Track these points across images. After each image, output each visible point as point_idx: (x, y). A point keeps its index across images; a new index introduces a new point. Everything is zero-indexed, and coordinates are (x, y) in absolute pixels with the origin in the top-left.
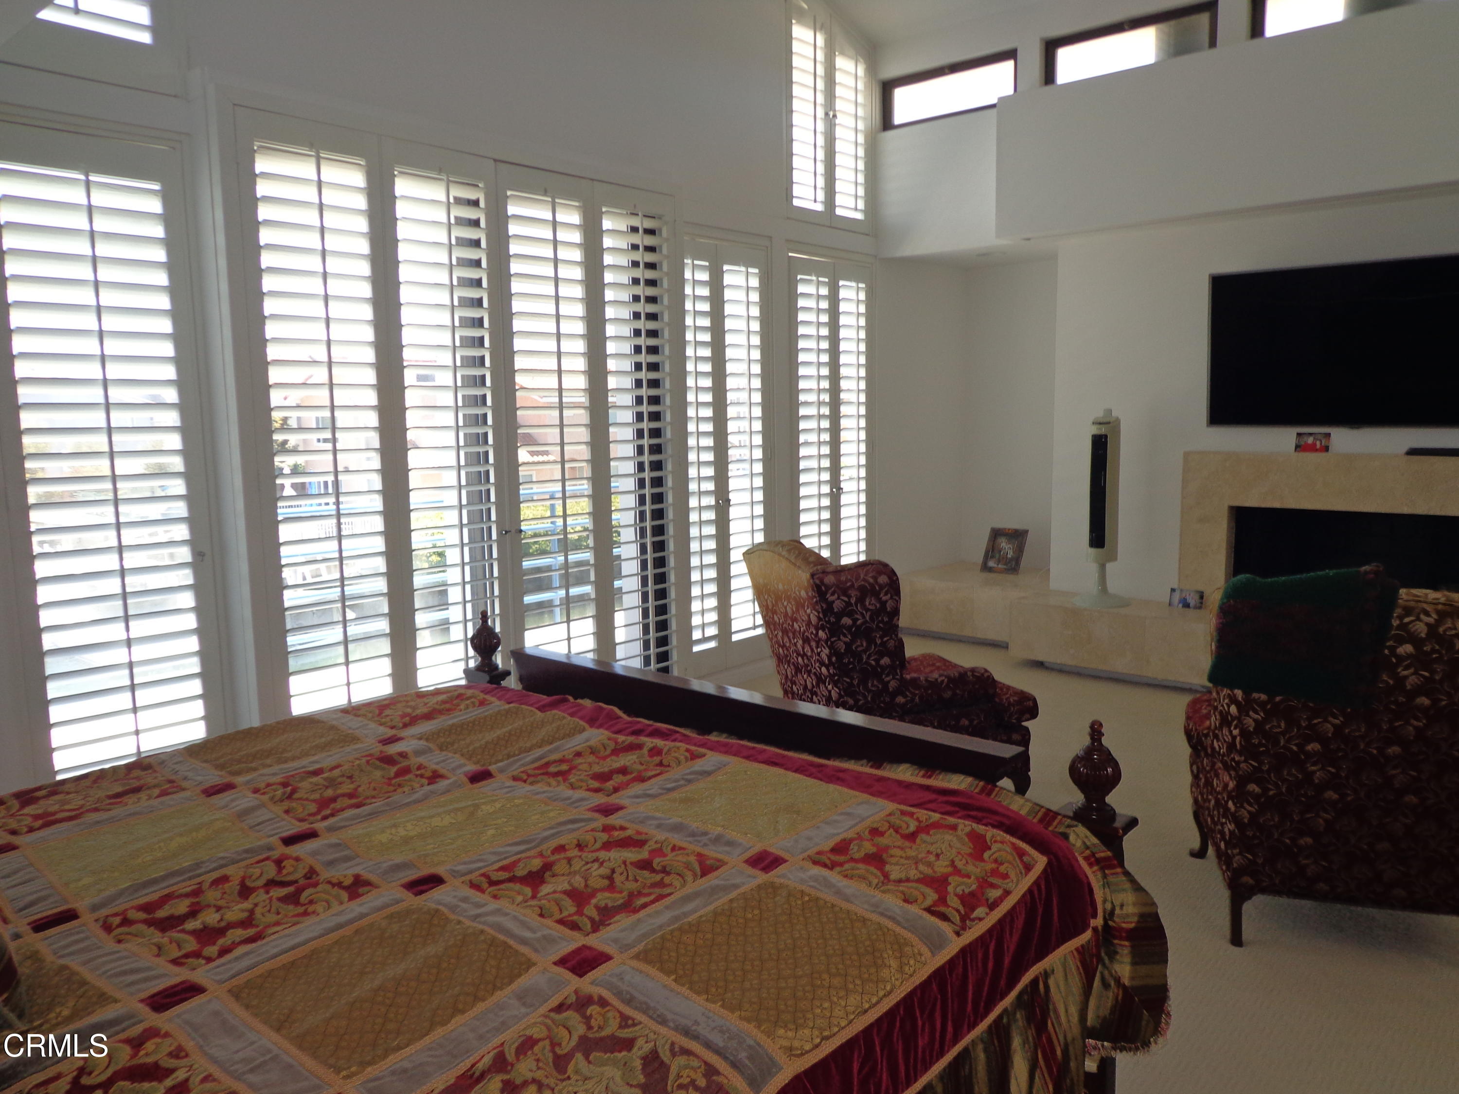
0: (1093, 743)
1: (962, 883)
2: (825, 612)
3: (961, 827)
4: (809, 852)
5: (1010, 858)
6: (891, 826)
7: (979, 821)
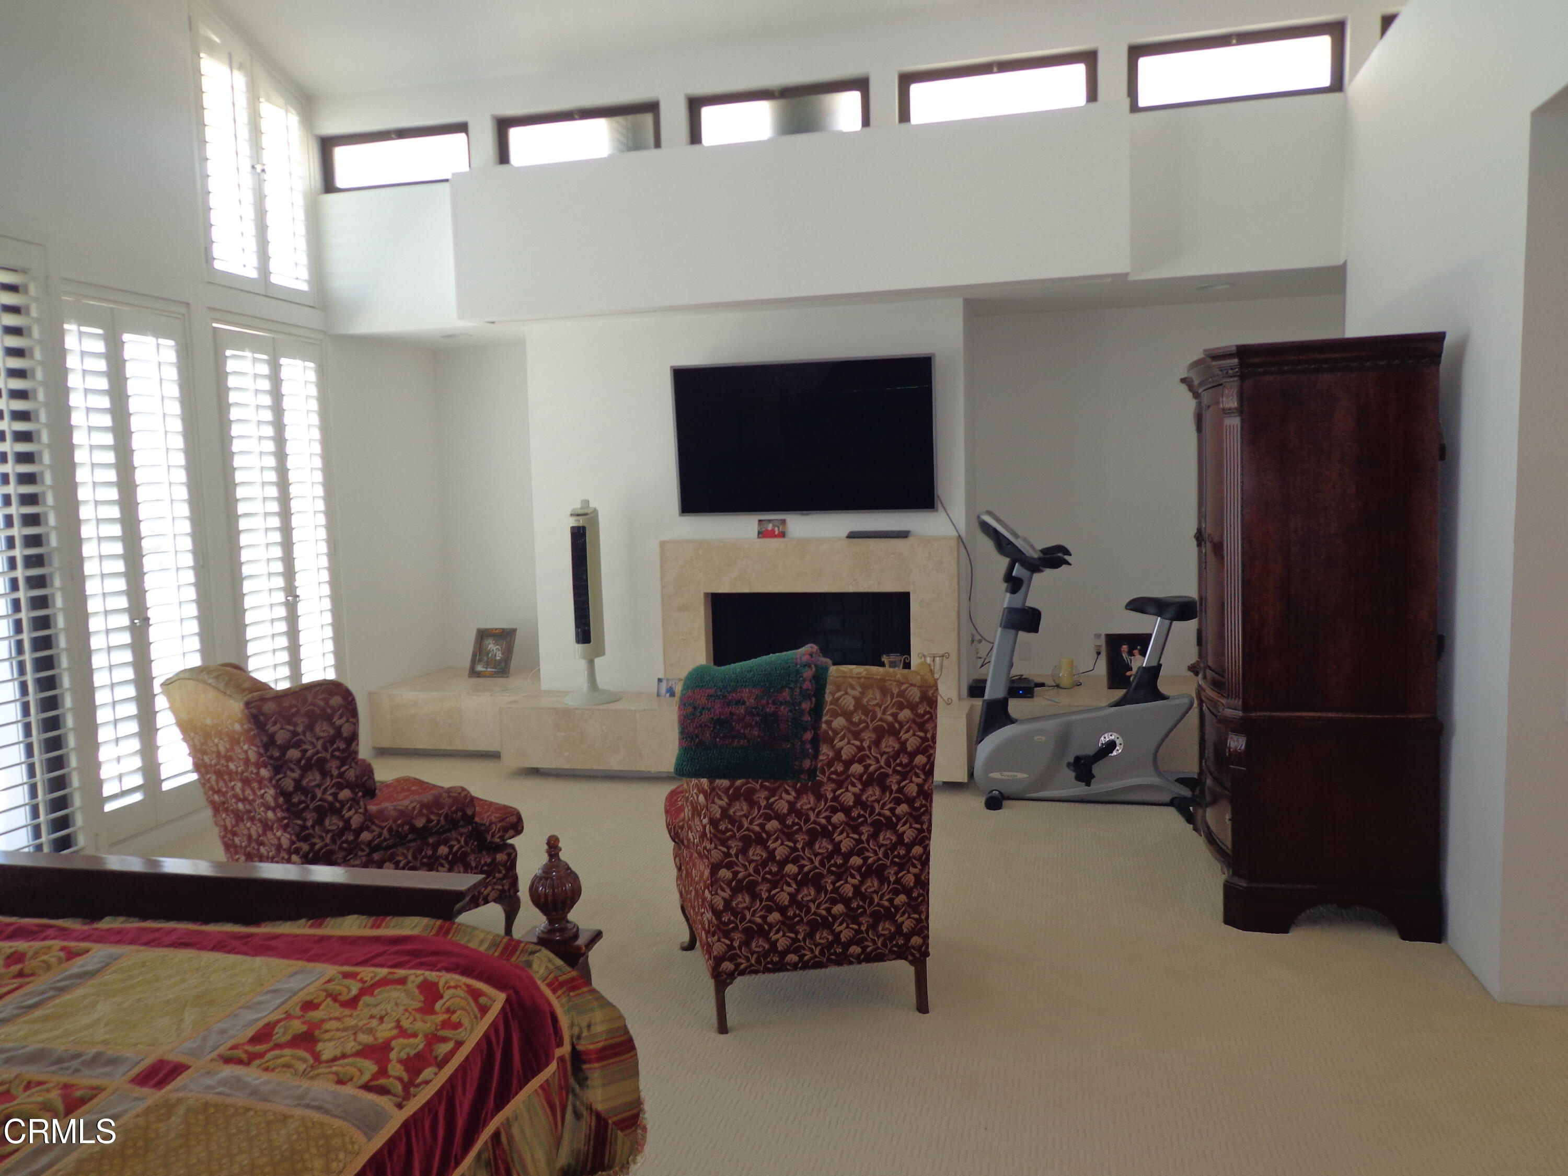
0: (550, 860)
1: (407, 1046)
2: (266, 747)
3: (411, 978)
4: (221, 1050)
5: (463, 1003)
6: (329, 995)
7: (432, 967)
